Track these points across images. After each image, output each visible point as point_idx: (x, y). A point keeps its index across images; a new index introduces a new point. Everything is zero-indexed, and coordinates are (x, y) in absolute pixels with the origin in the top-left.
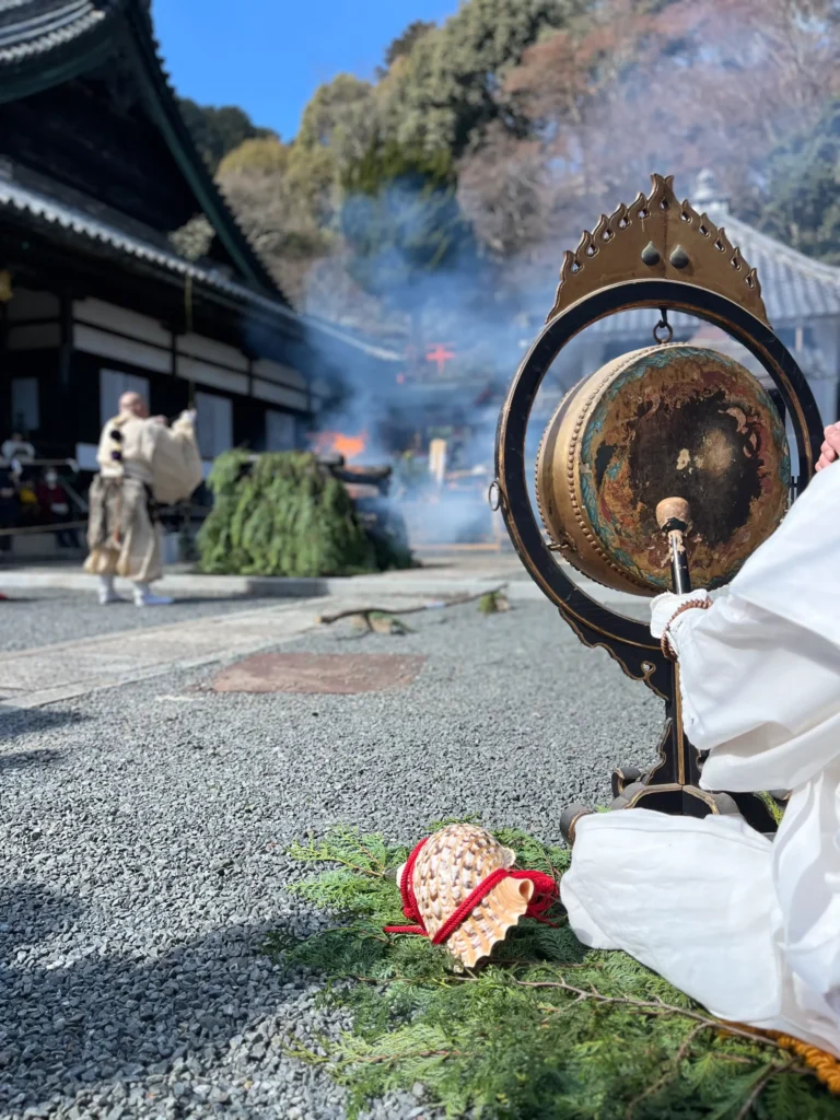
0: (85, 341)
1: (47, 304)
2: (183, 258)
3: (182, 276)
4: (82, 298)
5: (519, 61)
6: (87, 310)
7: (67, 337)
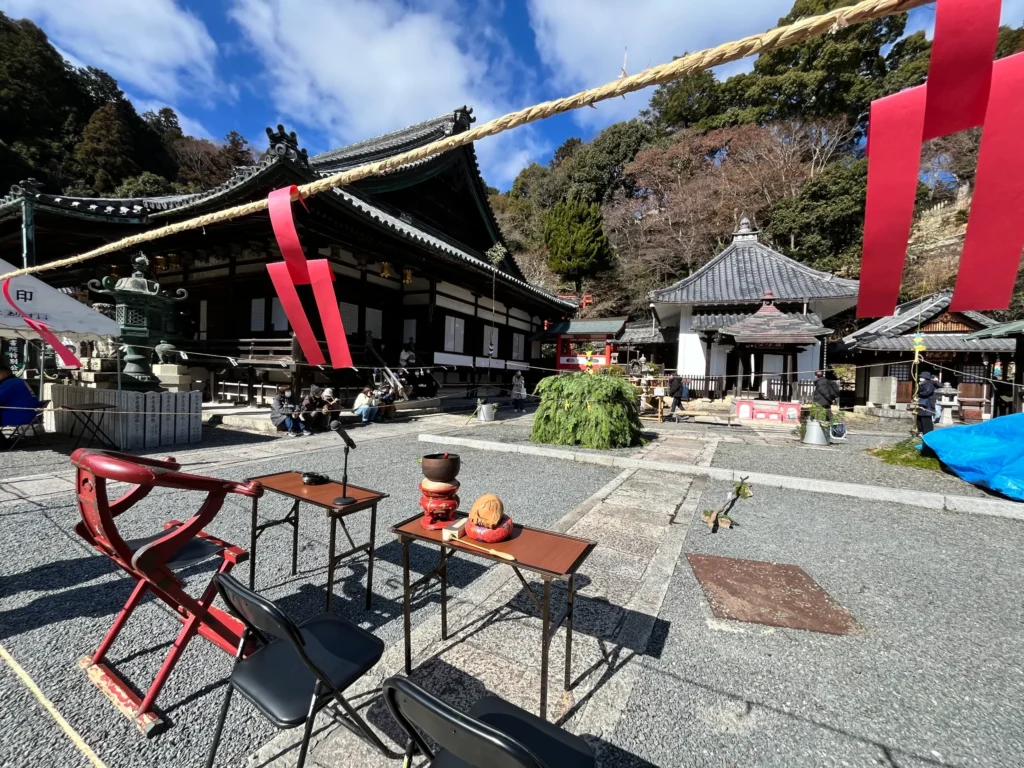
0: (441, 301)
1: (424, 284)
2: (490, 263)
3: (491, 272)
4: (440, 282)
5: (632, 160)
6: (443, 287)
7: (433, 300)
